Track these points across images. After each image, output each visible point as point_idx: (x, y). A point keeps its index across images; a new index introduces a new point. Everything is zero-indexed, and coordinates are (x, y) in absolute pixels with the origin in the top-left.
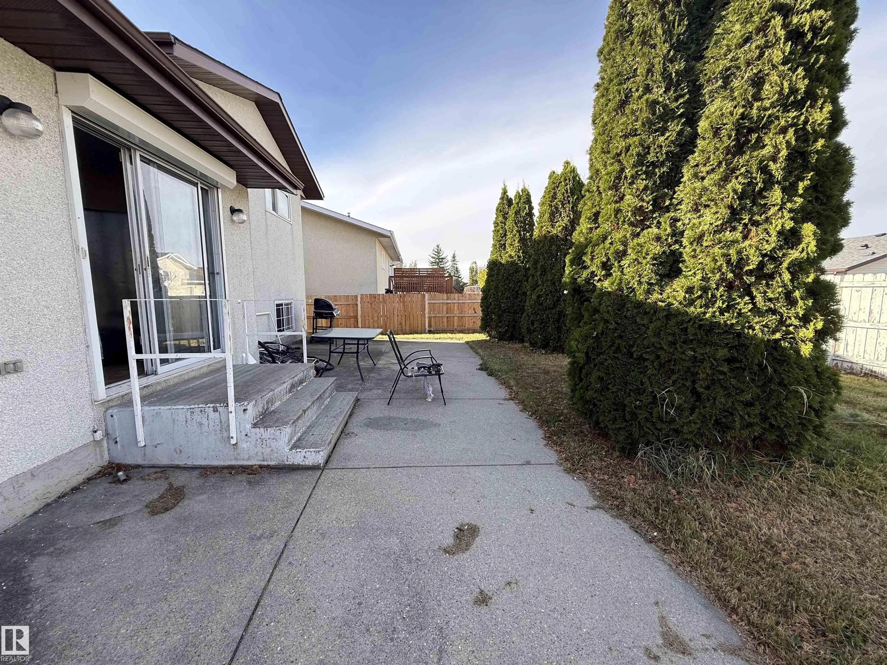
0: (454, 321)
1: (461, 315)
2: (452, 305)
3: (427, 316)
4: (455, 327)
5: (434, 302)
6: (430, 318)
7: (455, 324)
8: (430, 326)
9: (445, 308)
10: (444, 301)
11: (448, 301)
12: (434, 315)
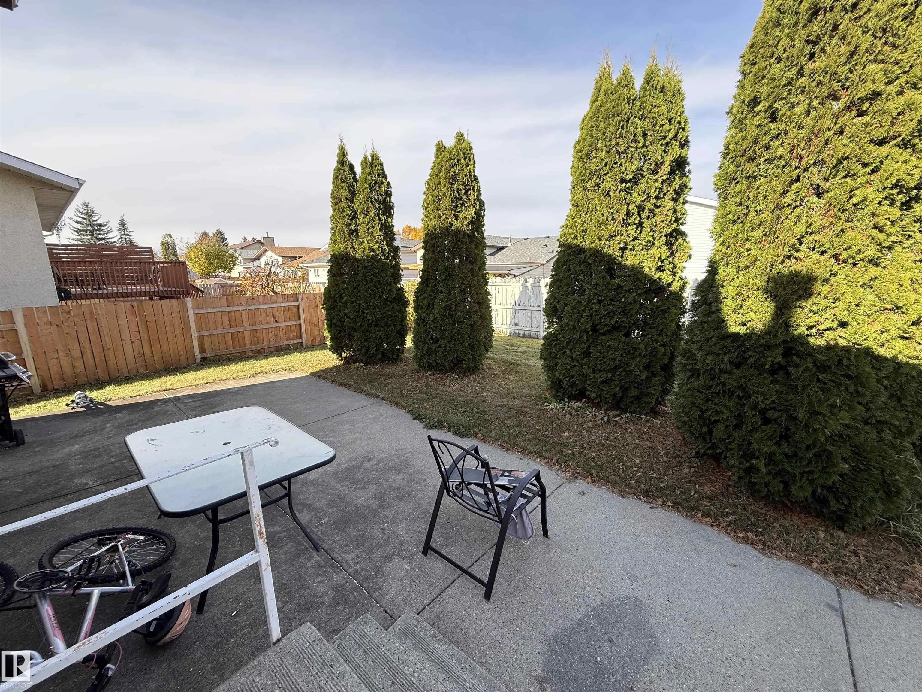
0: (244, 338)
1: (254, 328)
2: (238, 313)
3: (195, 335)
4: (247, 347)
5: (204, 311)
6: (201, 339)
7: (247, 342)
8: (202, 350)
9: (226, 319)
10: (222, 309)
11: (231, 309)
12: (206, 333)
